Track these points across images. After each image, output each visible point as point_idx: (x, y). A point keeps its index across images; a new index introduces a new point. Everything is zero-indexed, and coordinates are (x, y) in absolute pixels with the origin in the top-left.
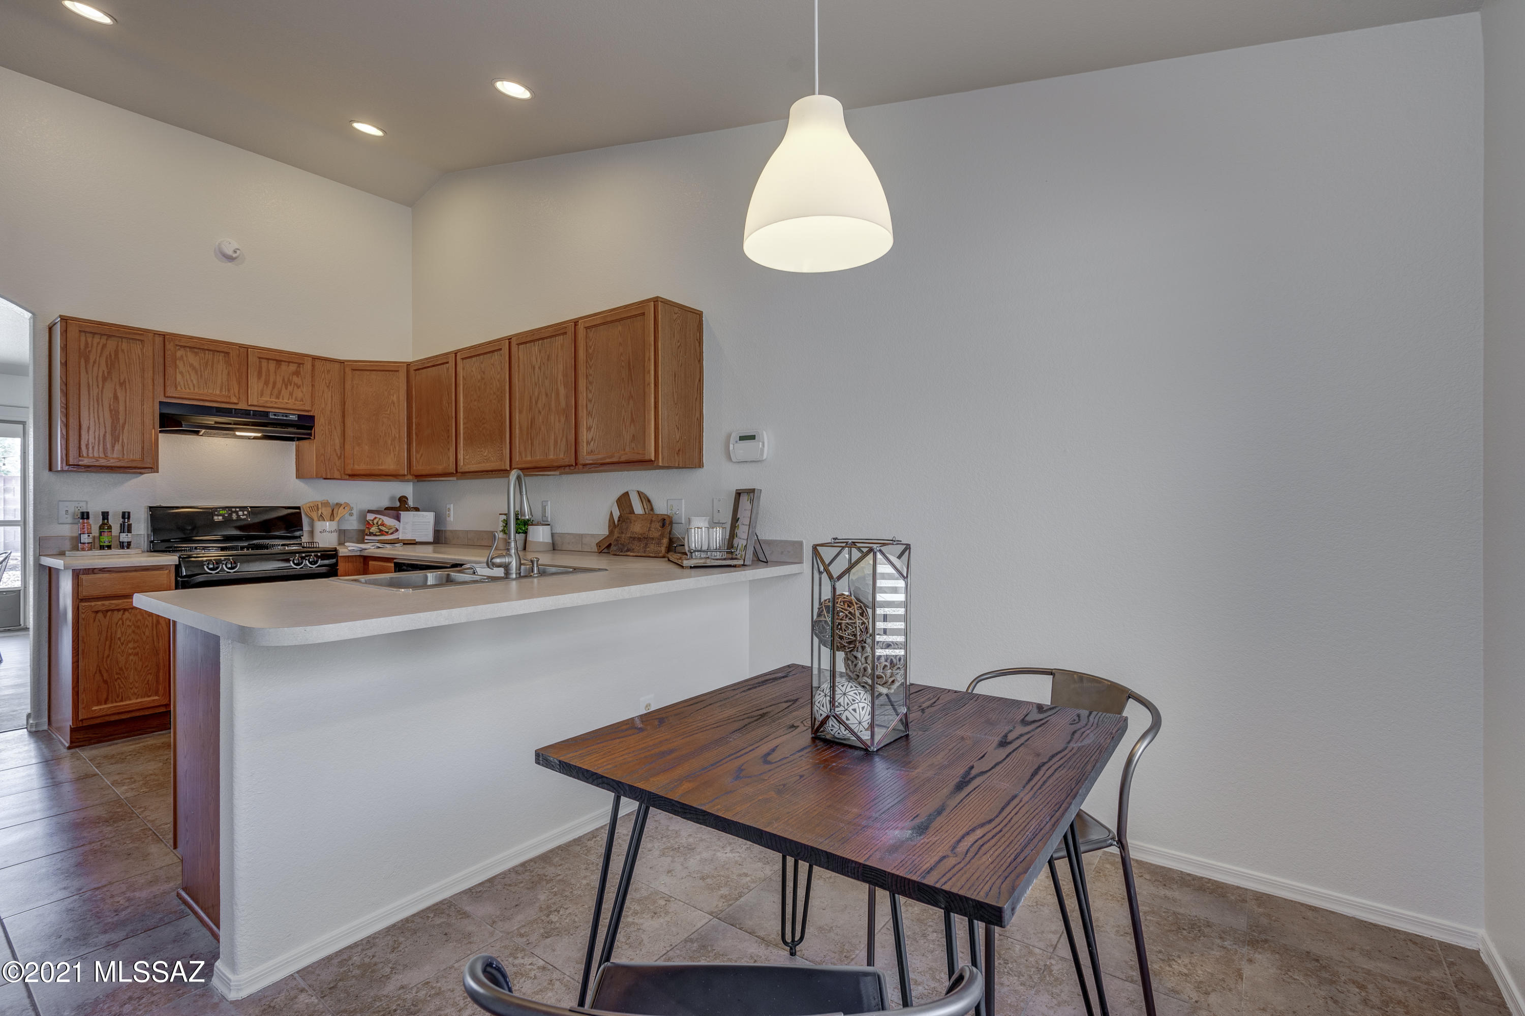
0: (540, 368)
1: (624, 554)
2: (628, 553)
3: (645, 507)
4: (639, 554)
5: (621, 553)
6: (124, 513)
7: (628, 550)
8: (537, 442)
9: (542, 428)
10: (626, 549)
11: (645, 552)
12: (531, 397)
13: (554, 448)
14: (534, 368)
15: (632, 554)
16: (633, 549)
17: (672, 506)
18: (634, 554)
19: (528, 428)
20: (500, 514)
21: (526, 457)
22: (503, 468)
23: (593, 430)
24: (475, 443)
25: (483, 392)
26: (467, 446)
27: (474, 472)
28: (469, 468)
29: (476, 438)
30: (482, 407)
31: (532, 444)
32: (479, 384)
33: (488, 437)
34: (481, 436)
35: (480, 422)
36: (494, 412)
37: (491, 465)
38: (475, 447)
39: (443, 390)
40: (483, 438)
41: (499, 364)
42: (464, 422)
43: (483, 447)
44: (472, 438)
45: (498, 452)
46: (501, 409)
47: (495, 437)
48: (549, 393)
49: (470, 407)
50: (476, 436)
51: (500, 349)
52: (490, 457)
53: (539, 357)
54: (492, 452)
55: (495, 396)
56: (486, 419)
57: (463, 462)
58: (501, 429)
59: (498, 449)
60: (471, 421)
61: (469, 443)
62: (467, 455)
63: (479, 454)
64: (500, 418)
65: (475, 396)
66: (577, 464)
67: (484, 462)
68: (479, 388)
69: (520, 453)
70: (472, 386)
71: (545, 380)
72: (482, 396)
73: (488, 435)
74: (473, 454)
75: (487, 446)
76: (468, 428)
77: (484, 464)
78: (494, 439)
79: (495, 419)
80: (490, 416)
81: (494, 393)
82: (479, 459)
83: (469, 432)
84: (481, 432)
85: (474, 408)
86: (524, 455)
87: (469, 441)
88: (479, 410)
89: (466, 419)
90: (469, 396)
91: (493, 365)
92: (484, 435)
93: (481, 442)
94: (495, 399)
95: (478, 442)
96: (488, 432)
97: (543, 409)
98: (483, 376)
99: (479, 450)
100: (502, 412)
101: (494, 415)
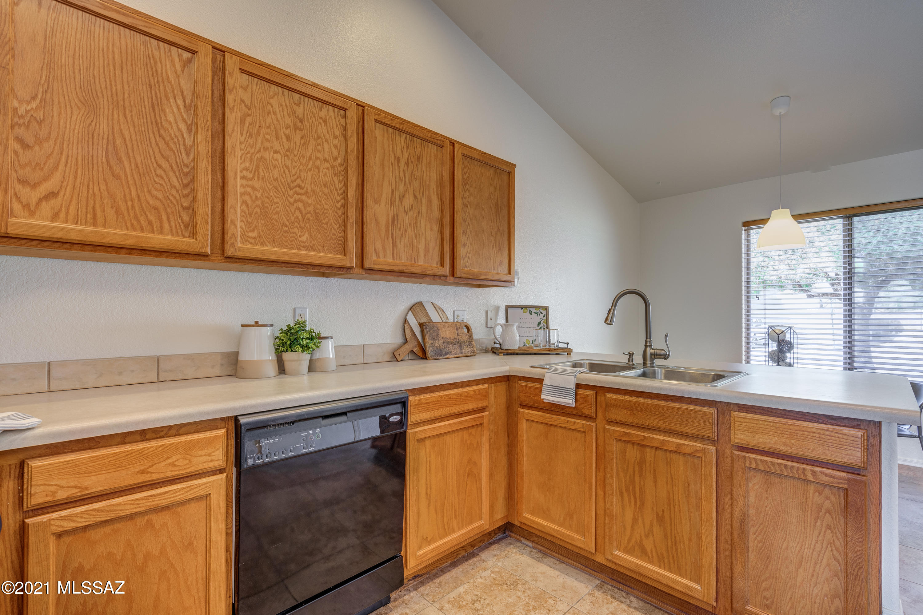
1: (444, 357)
2: (448, 356)
3: (442, 316)
4: (458, 356)
5: (440, 357)
7: (446, 354)
8: (402, 244)
9: (409, 230)
10: (444, 353)
11: (462, 353)
12: (392, 191)
13: (425, 255)
14: (399, 160)
15: (451, 356)
16: (451, 352)
17: (458, 316)
18: (453, 356)
19: (387, 225)
20: (243, 326)
21: (385, 257)
22: (348, 265)
23: (466, 247)
24: (276, 217)
25: (297, 147)
26: (250, 215)
27: (269, 261)
28: (262, 254)
29: (277, 209)
30: (296, 169)
31: (394, 244)
32: (288, 132)
33: (309, 216)
34: (293, 211)
35: (291, 189)
36: (326, 185)
37: (320, 257)
38: (275, 222)
39: (165, 90)
40: (298, 213)
41: (337, 126)
42: (242, 174)
43: (296, 227)
44: (267, 207)
45: (333, 242)
46: (340, 187)
47: (326, 220)
48: (418, 196)
49: (262, 157)
50: (277, 207)
51: (342, 107)
52: (314, 245)
53: (407, 152)
54: (319, 239)
55: (327, 165)
56: (305, 189)
57: (246, 241)
58: (340, 212)
59: (334, 237)
60: (263, 178)
61: (256, 213)
62: (253, 231)
63: (287, 236)
64: (338, 198)
65: (276, 145)
66: (453, 276)
67: (300, 249)
68: (288, 138)
69: (376, 252)
70: (269, 127)
71: (414, 181)
72: (296, 153)
73: (309, 212)
74: (268, 232)
75: (307, 228)
76: (254, 189)
77: (300, 252)
78: (324, 222)
79: (326, 195)
80: (315, 188)
81: (326, 160)
82: (286, 244)
83: (259, 195)
84: (292, 204)
85: (273, 162)
86: (381, 255)
87: (257, 209)
88: (286, 171)
89: (250, 172)
90: (260, 138)
91: (325, 121)
92: (301, 211)
93: (293, 219)
94: (327, 169)
95: (284, 217)
96: (310, 209)
97: (410, 210)
98: (299, 124)
99: (285, 229)
100: (342, 191)
101: (325, 190)
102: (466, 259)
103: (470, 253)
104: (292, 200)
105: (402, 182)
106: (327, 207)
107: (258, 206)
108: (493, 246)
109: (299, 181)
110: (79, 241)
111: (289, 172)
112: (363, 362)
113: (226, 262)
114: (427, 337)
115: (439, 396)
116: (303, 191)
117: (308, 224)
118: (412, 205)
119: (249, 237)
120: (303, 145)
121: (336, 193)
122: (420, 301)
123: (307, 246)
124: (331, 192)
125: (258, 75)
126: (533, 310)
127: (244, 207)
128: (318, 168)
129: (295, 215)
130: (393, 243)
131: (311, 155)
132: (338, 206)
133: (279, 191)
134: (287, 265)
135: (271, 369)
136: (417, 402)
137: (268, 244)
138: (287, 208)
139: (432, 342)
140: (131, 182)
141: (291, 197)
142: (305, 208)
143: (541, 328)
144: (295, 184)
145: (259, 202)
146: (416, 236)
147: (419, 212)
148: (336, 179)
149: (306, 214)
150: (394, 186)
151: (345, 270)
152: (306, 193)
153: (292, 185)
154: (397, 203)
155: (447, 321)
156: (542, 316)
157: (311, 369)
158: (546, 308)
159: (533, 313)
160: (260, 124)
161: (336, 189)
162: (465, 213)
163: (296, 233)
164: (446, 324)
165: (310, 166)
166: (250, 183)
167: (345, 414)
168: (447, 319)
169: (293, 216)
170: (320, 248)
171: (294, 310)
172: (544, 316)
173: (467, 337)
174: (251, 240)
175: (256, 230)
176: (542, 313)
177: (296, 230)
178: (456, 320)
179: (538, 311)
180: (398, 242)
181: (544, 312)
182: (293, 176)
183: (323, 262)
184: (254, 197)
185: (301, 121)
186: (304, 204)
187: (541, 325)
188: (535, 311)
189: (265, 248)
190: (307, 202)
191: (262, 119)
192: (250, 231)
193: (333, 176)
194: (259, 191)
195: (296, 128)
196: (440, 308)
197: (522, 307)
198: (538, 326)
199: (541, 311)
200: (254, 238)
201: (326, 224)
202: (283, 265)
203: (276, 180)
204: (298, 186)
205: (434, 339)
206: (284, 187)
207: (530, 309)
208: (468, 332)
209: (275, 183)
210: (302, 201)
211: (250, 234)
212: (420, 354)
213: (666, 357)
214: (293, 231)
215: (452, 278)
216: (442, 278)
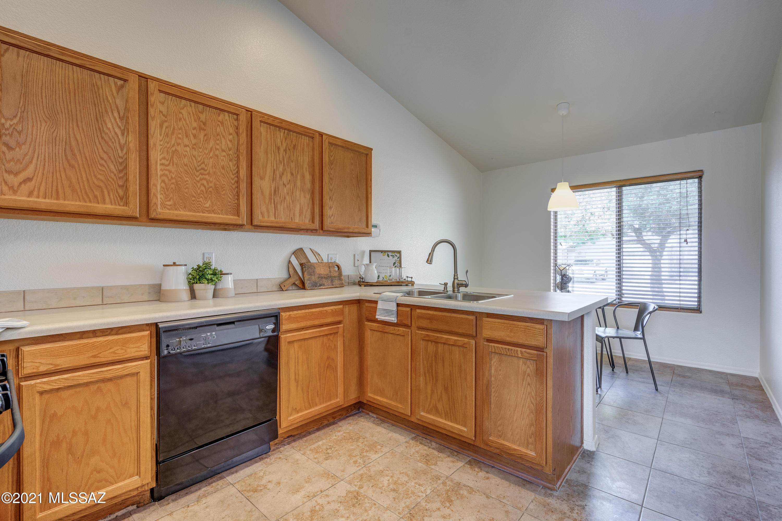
0: (285, 151)
1: (319, 288)
2: (321, 287)
3: (318, 258)
4: (330, 287)
5: (316, 288)
7: (320, 285)
8: (282, 207)
9: (287, 198)
10: (318, 285)
11: (333, 285)
12: (274, 170)
13: (300, 215)
14: (279, 149)
15: (324, 287)
16: (324, 284)
17: (331, 259)
18: (326, 287)
19: (270, 194)
20: (164, 266)
21: (269, 217)
22: (241, 223)
23: (333, 209)
24: (186, 190)
25: (202, 142)
26: (168, 190)
27: (182, 221)
28: (177, 216)
29: (187, 185)
30: (201, 157)
31: (276, 208)
32: (194, 132)
33: (211, 189)
34: (199, 187)
35: (197, 171)
36: (223, 168)
37: (219, 218)
38: (185, 194)
39: (105, 107)
40: (203, 188)
41: (231, 126)
42: (161, 162)
43: (202, 197)
44: (180, 184)
45: (229, 207)
46: (234, 168)
47: (224, 192)
48: (294, 173)
49: (176, 150)
50: (187, 184)
51: (235, 113)
52: (215, 210)
53: (285, 142)
54: (219, 205)
55: (224, 154)
56: (208, 171)
57: (165, 208)
58: (234, 187)
59: (229, 204)
60: (176, 165)
61: (172, 188)
62: (170, 200)
63: (194, 204)
64: (233, 177)
65: (186, 141)
66: (322, 229)
67: (205, 213)
68: (195, 136)
69: (261, 213)
70: (181, 129)
71: (291, 163)
72: (201, 146)
73: (211, 187)
74: (181, 201)
75: (210, 198)
76: (170, 172)
77: (204, 215)
78: (222, 193)
79: (224, 175)
80: (215, 170)
81: (223, 151)
82: (194, 209)
83: (173, 176)
84: (198, 182)
85: (184, 153)
86: (266, 215)
87: (173, 186)
88: (194, 159)
89: (167, 161)
90: (174, 137)
91: (222, 123)
92: (205, 186)
93: (199, 192)
94: (224, 156)
95: (192, 191)
96: (212, 185)
97: (288, 184)
98: (203, 126)
99: (193, 199)
100: (235, 171)
101: (223, 171)
102: (333, 217)
103: (335, 213)
104: (198, 179)
105: (281, 164)
106: (225, 183)
107: (173, 183)
108: (354, 208)
109: (203, 166)
110: (47, 209)
111: (196, 159)
112: (256, 292)
113: (150, 222)
114: (306, 273)
115: (304, 313)
116: (206, 173)
117: (210, 195)
118: (289, 180)
119: (167, 205)
120: (206, 141)
121: (231, 173)
122: (301, 247)
123: (209, 210)
124: (228, 172)
125: (172, 94)
126: (390, 254)
127: (163, 185)
128: (217, 156)
129: (200, 189)
130: (275, 207)
131: (212, 147)
132: (233, 182)
133: (188, 173)
134: (195, 224)
135: (186, 295)
136: (287, 316)
137: (180, 209)
138: (195, 184)
139: (309, 277)
140: (82, 170)
141: (197, 177)
142: (208, 184)
143: (395, 267)
144: (200, 167)
145: (174, 181)
146: (293, 202)
147: (295, 185)
148: (231, 163)
149: (208, 188)
150: (275, 167)
151: (238, 226)
152: (209, 174)
153: (198, 168)
154: (278, 179)
155: (323, 262)
156: (396, 258)
157: (215, 296)
158: (399, 252)
159: (390, 256)
160: (174, 127)
161: (231, 171)
162: (331, 184)
163: (201, 202)
164: (321, 264)
165: (211, 155)
166: (167, 168)
167: (233, 323)
168: (322, 260)
169: (199, 189)
170: (219, 211)
171: (204, 254)
172: (398, 258)
173: (338, 273)
174: (168, 207)
175: (172, 200)
176: (396, 256)
177: (201, 199)
178: (330, 261)
179: (394, 255)
180: (279, 207)
181: (398, 255)
182: (199, 162)
183: (222, 221)
184: (170, 178)
185: (204, 124)
186: (207, 181)
187: (396, 265)
188: (392, 254)
189: (179, 212)
190: (210, 180)
191: (175, 124)
192: (168, 201)
193: (229, 161)
194: (173, 173)
195: (201, 129)
196: (316, 252)
197: (382, 252)
198: (394, 265)
199: (396, 254)
200: (171, 205)
201: (224, 195)
202: (192, 223)
203: (186, 165)
204: (203, 169)
205: (311, 275)
206: (192, 170)
207: (388, 253)
208: (338, 270)
209: (186, 168)
210: (205, 179)
211: (168, 203)
212: (301, 286)
213: (466, 286)
214: (199, 200)
215: (321, 231)
216: (313, 231)
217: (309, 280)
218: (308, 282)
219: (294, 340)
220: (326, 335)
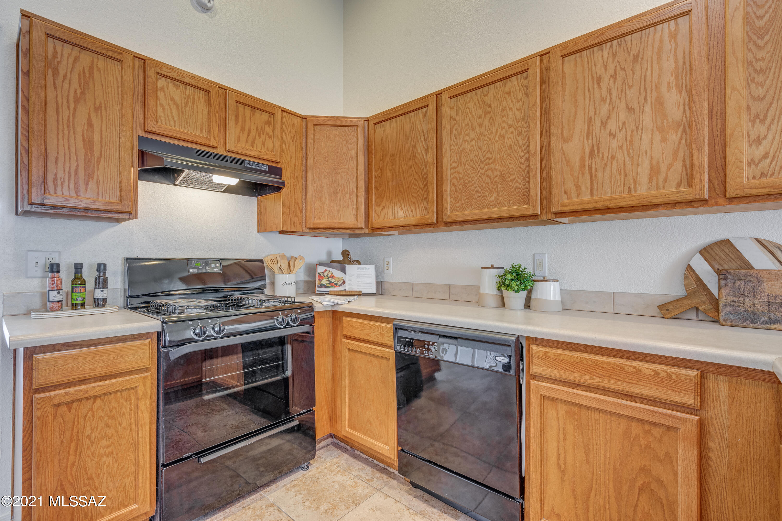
0: (614, 76)
1: (765, 326)
6: (99, 265)
8: (607, 174)
9: (619, 155)
12: (590, 120)
13: (650, 182)
19: (582, 160)
20: (482, 268)
21: (579, 195)
22: (531, 212)
24: (472, 188)
25: (487, 129)
26: (456, 192)
27: (470, 221)
28: (462, 217)
29: (473, 182)
30: (486, 145)
31: (593, 178)
32: (479, 121)
33: (496, 179)
34: (484, 179)
35: (482, 163)
36: (510, 148)
37: (504, 211)
38: (472, 192)
39: (417, 136)
40: (488, 180)
41: (520, 90)
42: (452, 166)
43: (487, 191)
44: (466, 183)
45: (518, 195)
46: (524, 142)
47: (511, 177)
48: (636, 106)
49: (463, 149)
50: (473, 180)
51: (524, 70)
52: (500, 202)
53: (613, 62)
54: (505, 195)
55: (512, 129)
56: (493, 158)
57: (454, 210)
58: (524, 167)
59: (518, 190)
60: (464, 164)
61: (460, 189)
62: (458, 202)
63: (480, 200)
64: (522, 154)
65: (472, 135)
66: (725, 196)
67: (490, 208)
68: (480, 125)
69: (566, 193)
70: (467, 125)
71: (628, 91)
72: (486, 133)
73: (497, 176)
74: (467, 201)
75: (495, 189)
76: (458, 173)
77: (489, 210)
78: (509, 180)
79: (511, 156)
80: (501, 154)
81: (510, 126)
82: (479, 206)
83: (461, 177)
84: (483, 174)
85: (470, 149)
86: (574, 194)
87: (461, 187)
88: (479, 150)
89: (456, 163)
90: (462, 136)
91: (508, 93)
92: (490, 177)
93: (484, 185)
94: (512, 133)
95: (477, 186)
96: (498, 173)
97: (620, 130)
98: (488, 109)
99: (479, 195)
100: (526, 146)
101: (510, 152)
104: (483, 171)
105: (605, 103)
106: (512, 166)
107: (461, 184)
109: (488, 155)
111: (481, 150)
112: (612, 311)
113: (445, 226)
115: (577, 357)
116: (491, 161)
117: (495, 186)
118: (624, 123)
119: (456, 207)
120: (491, 124)
121: (520, 150)
122: (727, 238)
123: (494, 204)
124: (516, 152)
125: (459, 94)
127: (453, 188)
128: (503, 137)
129: (485, 182)
130: (591, 177)
131: (498, 128)
132: (522, 161)
133: (474, 168)
134: (481, 222)
135: (492, 301)
136: (541, 353)
137: (467, 209)
138: (480, 179)
139: (735, 299)
141: (482, 169)
142: (493, 173)
144: (485, 157)
145: (462, 181)
146: (632, 159)
147: (637, 128)
148: (520, 139)
149: (494, 178)
150: (592, 113)
151: (532, 218)
152: (494, 161)
153: (483, 160)
154: (598, 130)
160: (462, 126)
161: (520, 147)
163: (486, 196)
165: (497, 138)
166: (456, 170)
167: (456, 338)
169: (484, 183)
170: (506, 203)
171: (534, 255)
174: (458, 209)
175: (460, 201)
177: (486, 193)
180: (600, 175)
182: (484, 152)
183: (507, 215)
184: (458, 179)
185: (489, 106)
186: (492, 171)
189: (466, 212)
190: (495, 169)
191: (463, 122)
192: (457, 203)
193: (517, 137)
194: (461, 174)
195: (486, 113)
196: (777, 245)
200: (458, 207)
201: (511, 181)
202: (479, 222)
203: (472, 161)
204: (488, 158)
205: (746, 294)
206: (477, 163)
209: (472, 163)
210: (490, 169)
211: (457, 205)
214: (484, 194)
215: (721, 200)
216: (693, 204)
217: (731, 306)
218: (729, 309)
219: (560, 398)
220: (631, 419)
